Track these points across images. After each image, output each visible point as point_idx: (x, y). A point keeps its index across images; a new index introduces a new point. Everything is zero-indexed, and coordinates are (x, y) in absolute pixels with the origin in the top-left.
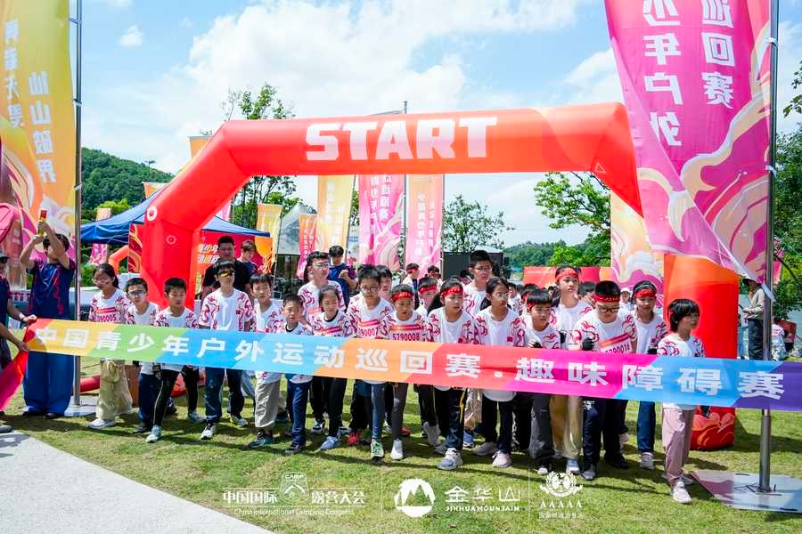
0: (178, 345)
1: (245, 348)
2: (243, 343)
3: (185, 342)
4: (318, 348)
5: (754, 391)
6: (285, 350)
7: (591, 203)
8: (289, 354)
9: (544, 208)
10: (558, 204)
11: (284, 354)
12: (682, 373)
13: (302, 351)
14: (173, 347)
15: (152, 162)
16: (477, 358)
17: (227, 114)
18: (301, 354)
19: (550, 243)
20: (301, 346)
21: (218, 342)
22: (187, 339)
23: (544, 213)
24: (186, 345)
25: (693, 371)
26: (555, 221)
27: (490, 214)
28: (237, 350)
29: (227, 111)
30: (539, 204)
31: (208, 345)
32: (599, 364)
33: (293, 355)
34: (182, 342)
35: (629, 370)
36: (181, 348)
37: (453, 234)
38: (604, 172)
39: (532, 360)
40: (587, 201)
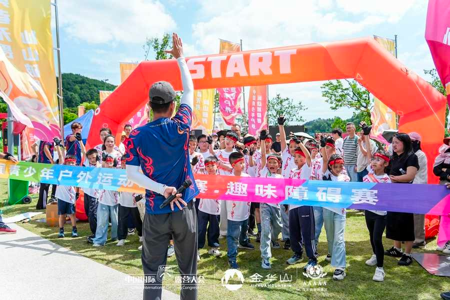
0: (48, 173)
1: (82, 176)
2: (82, 173)
3: (52, 172)
4: (121, 176)
5: (360, 200)
6: (103, 177)
7: (354, 94)
8: (105, 179)
9: (326, 98)
10: (335, 96)
11: (102, 179)
12: (319, 190)
13: (112, 178)
14: (46, 174)
15: (107, 80)
16: (206, 182)
17: (146, 52)
18: (112, 179)
19: (331, 119)
20: (112, 175)
21: (69, 172)
22: (53, 170)
23: (327, 101)
24: (52, 173)
25: (325, 189)
26: (334, 106)
27: (295, 103)
28: (78, 177)
29: (146, 50)
30: (324, 95)
31: (64, 174)
32: (272, 185)
33: (107, 180)
34: (50, 172)
35: (289, 189)
36: (50, 175)
37: (275, 115)
38: (362, 79)
39: (235, 183)
40: (351, 94)
